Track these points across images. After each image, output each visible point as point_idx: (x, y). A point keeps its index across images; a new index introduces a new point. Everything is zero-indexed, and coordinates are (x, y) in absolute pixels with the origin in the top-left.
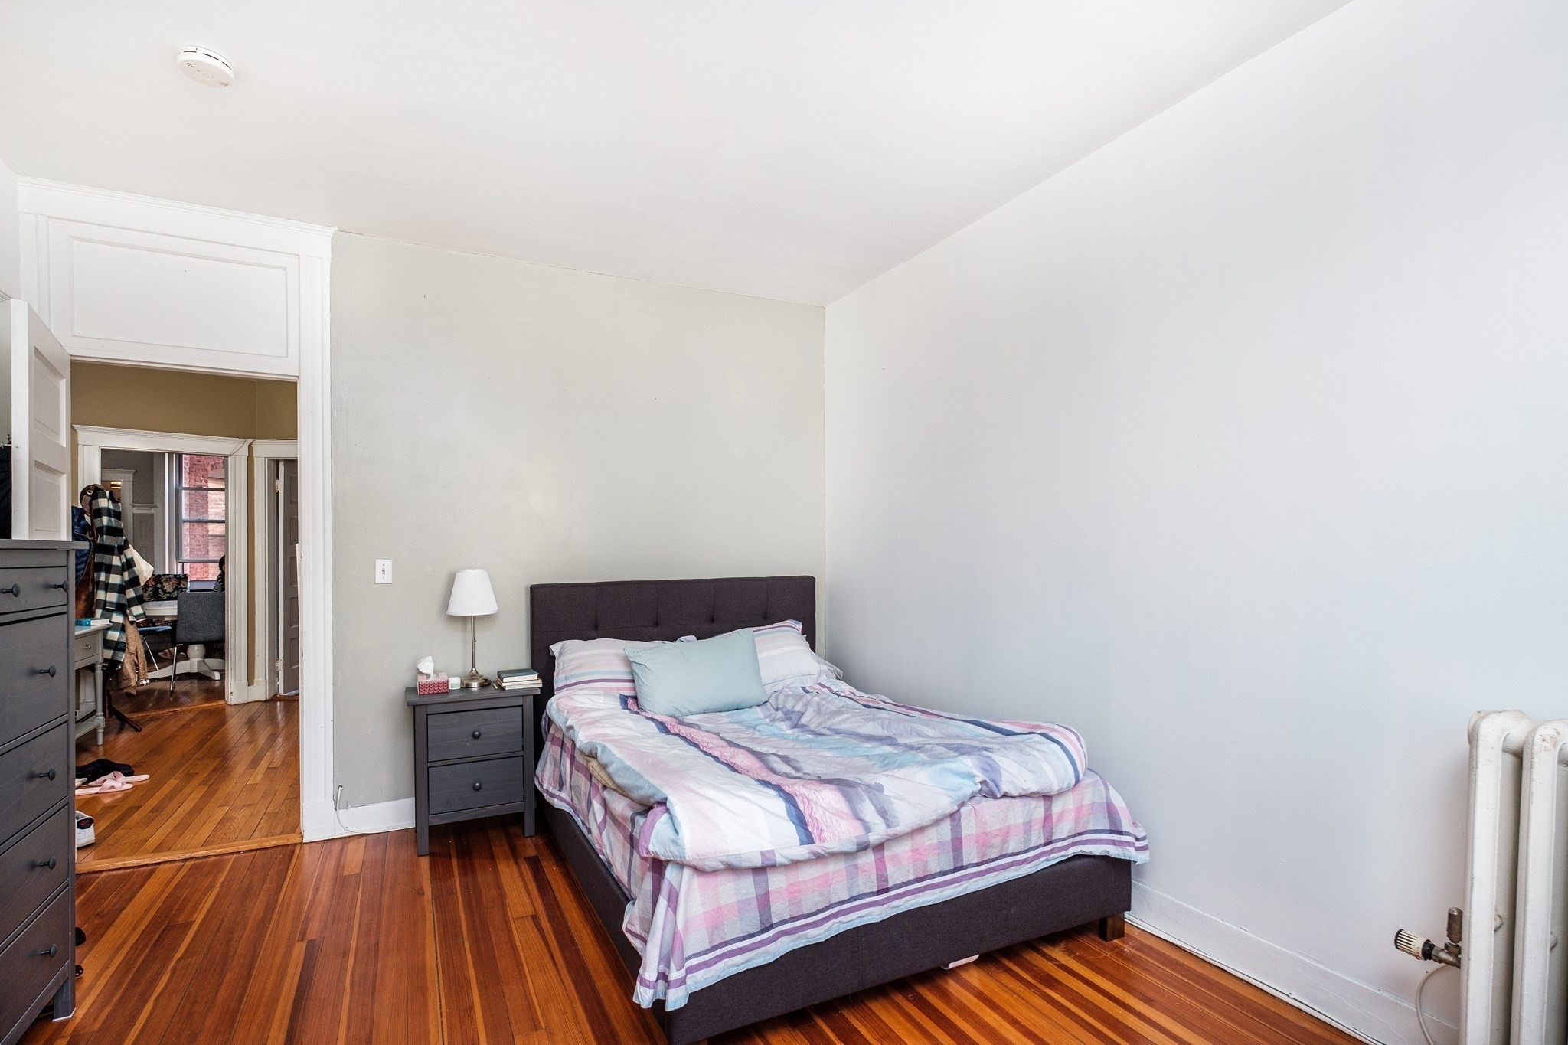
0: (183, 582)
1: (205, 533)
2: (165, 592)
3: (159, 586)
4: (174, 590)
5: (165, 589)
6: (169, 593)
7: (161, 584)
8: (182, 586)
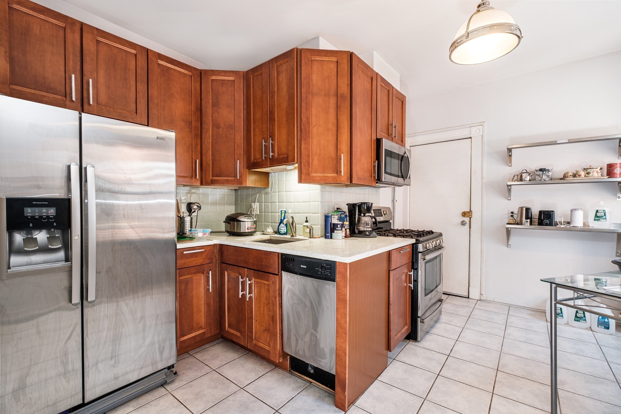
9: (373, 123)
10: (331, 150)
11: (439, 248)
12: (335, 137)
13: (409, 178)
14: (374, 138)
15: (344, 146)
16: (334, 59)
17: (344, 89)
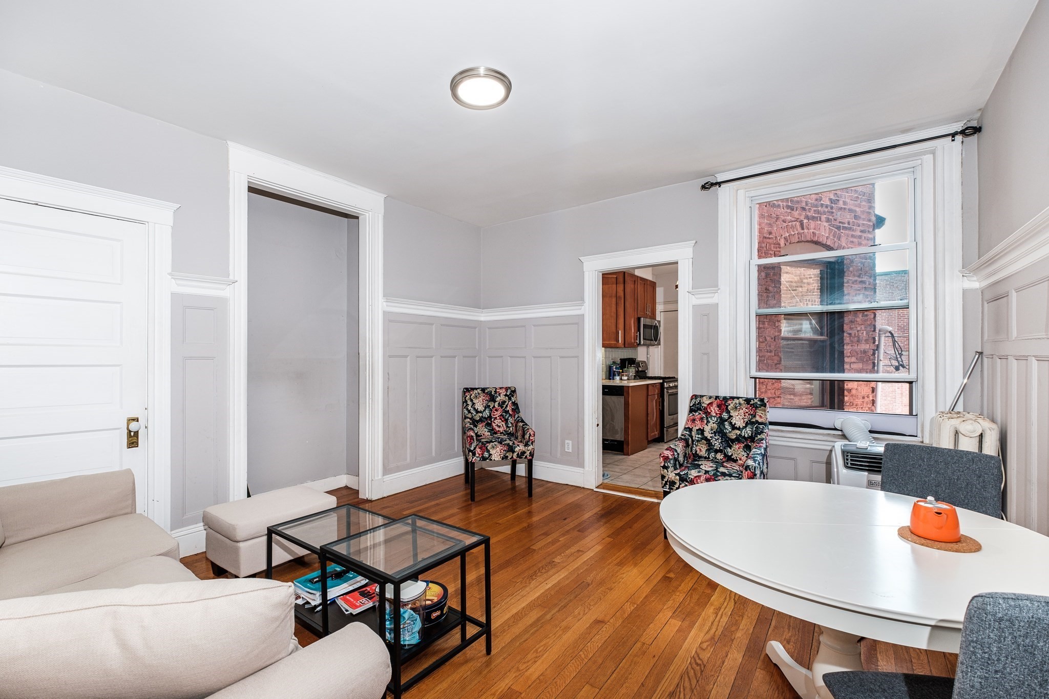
0: (759, 412)
1: (777, 334)
2: (734, 427)
3: (725, 415)
4: (747, 424)
5: (733, 421)
6: (739, 429)
7: (728, 412)
8: (758, 418)
9: (636, 309)
10: (614, 329)
11: (676, 387)
12: (615, 321)
13: (659, 340)
14: (636, 317)
15: (621, 325)
16: (615, 276)
17: (621, 293)
